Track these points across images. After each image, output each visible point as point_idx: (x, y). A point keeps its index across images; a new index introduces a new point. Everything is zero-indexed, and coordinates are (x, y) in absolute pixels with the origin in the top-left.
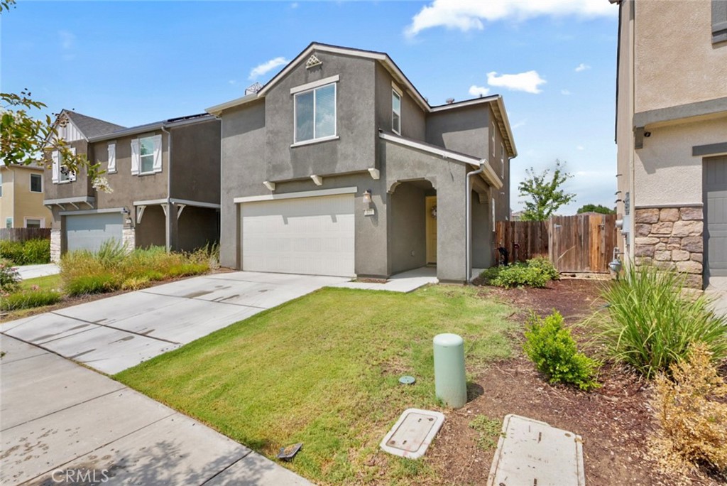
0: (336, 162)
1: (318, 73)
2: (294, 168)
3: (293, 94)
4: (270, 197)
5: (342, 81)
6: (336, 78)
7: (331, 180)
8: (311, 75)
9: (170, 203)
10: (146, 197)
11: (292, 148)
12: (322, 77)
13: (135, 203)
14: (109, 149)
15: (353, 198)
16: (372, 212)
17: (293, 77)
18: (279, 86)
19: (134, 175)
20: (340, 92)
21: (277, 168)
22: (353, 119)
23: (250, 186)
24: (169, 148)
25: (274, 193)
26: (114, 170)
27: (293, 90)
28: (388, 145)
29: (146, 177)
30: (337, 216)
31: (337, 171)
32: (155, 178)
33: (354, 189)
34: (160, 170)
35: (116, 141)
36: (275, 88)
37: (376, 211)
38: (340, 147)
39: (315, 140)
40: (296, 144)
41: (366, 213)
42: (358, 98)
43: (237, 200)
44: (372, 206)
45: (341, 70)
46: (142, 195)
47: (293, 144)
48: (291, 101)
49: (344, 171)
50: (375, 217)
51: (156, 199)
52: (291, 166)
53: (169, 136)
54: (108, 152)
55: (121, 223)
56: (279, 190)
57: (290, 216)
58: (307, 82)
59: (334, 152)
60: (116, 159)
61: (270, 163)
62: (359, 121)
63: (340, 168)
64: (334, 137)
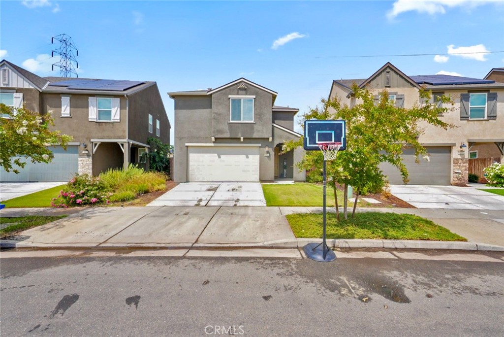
0: (253, 133)
1: (244, 92)
2: (230, 132)
3: (230, 98)
4: (212, 145)
5: (257, 99)
6: (254, 97)
7: (248, 140)
8: (240, 92)
9: (128, 142)
10: (104, 136)
11: (229, 123)
12: (246, 94)
13: (92, 140)
14: (62, 100)
15: (258, 148)
16: (268, 155)
17: (230, 90)
18: (221, 92)
19: (90, 121)
20: (256, 103)
21: (220, 131)
22: (262, 116)
23: (197, 138)
24: (127, 108)
25: (214, 142)
26: (69, 115)
27: (230, 96)
28: (275, 128)
29: (104, 124)
30: (249, 156)
31: (254, 137)
32: (113, 125)
33: (260, 145)
34: (119, 121)
35: (71, 96)
36: (219, 93)
37: (270, 154)
38: (255, 126)
39: (242, 121)
40: (231, 121)
41: (265, 155)
42: (265, 108)
43: (187, 144)
44: (268, 152)
45: (256, 94)
46: (100, 135)
47: (229, 121)
48: (228, 101)
49: (257, 137)
50: (269, 157)
51: (114, 139)
52: (228, 131)
53: (127, 101)
54: (61, 101)
55: (77, 153)
56: (217, 141)
57: (223, 155)
58: (238, 94)
59: (252, 128)
60: (70, 107)
61: (215, 128)
62: (265, 117)
63: (255, 135)
64: (253, 122)
